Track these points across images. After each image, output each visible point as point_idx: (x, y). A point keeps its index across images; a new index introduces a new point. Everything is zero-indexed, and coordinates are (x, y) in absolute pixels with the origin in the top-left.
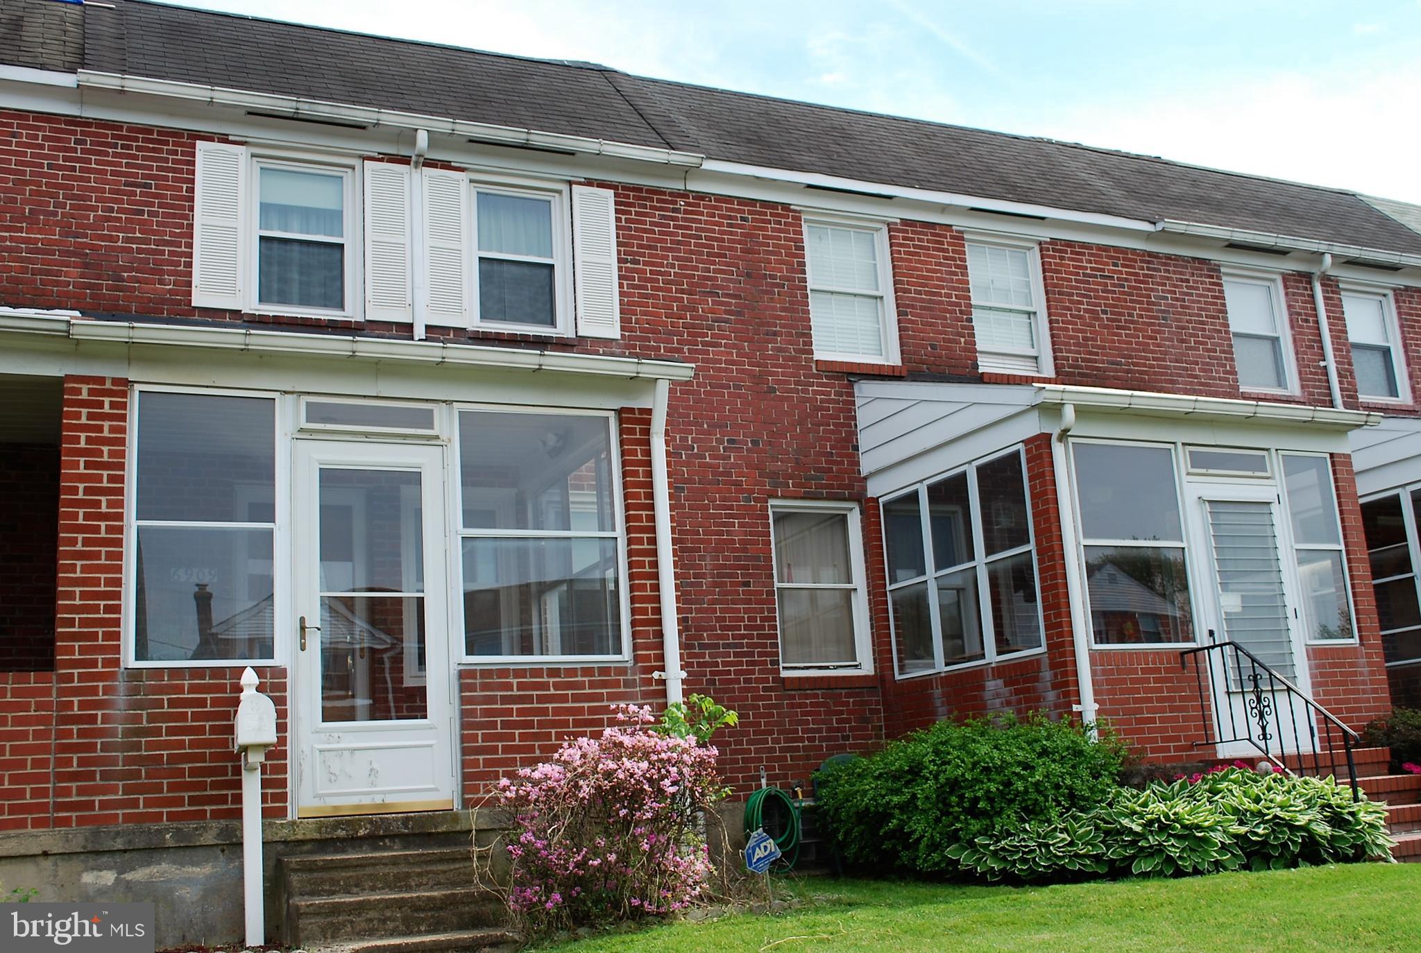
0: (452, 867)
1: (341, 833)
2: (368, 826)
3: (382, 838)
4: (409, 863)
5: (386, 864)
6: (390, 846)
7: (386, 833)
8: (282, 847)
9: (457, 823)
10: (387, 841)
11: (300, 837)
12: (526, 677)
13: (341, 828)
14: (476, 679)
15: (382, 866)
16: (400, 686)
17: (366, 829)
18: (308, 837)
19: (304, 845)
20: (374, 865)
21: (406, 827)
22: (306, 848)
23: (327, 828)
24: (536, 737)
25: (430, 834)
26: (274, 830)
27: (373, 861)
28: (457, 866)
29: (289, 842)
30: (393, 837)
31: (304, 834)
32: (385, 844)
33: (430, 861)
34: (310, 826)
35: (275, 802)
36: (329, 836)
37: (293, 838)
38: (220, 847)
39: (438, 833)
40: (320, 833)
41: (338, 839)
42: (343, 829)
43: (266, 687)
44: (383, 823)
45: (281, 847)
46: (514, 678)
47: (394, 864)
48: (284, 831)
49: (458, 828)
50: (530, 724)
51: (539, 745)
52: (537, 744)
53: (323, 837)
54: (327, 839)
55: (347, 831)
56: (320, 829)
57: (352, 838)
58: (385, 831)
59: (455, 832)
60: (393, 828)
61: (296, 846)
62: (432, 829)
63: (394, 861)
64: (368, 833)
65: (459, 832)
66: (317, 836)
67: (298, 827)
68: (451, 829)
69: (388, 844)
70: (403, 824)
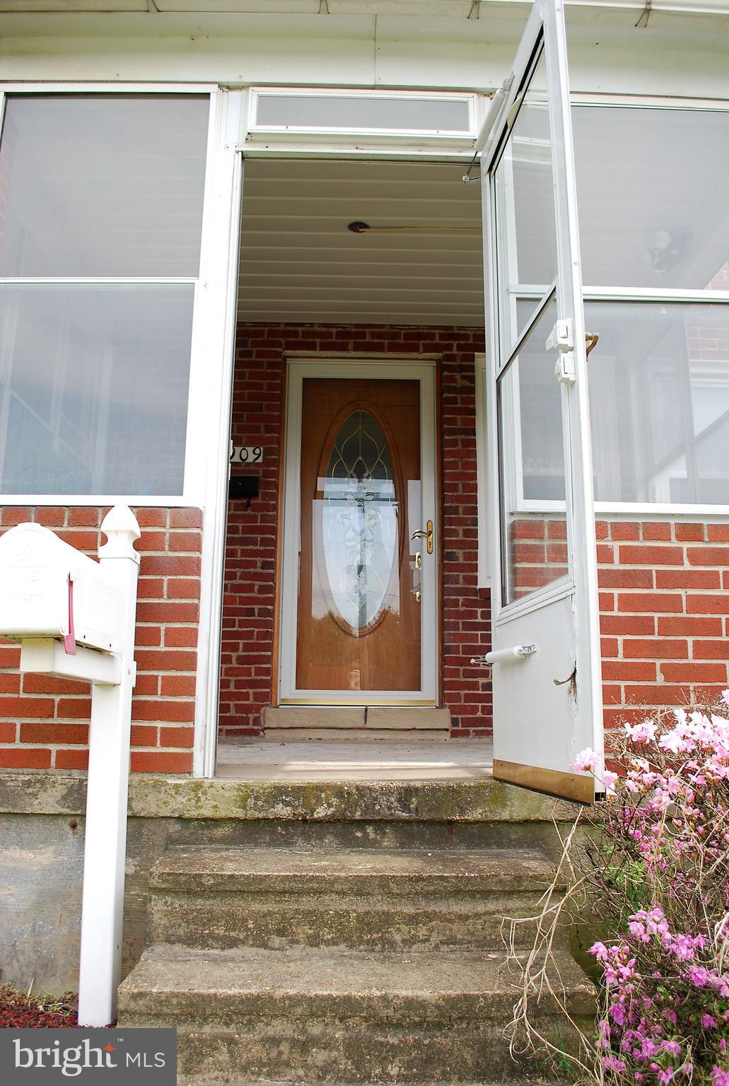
0: (481, 908)
1: (283, 811)
2: (335, 801)
3: (362, 824)
4: (390, 894)
5: (342, 893)
6: (375, 841)
7: (368, 817)
8: (178, 827)
9: (504, 806)
10: (370, 829)
11: (207, 812)
12: (637, 539)
13: (283, 801)
14: (542, 538)
15: (334, 896)
16: (474, 586)
17: (330, 805)
18: (222, 813)
19: (217, 826)
20: (319, 892)
21: (405, 807)
22: (219, 832)
23: (256, 798)
24: (657, 649)
25: (451, 823)
26: (162, 796)
27: (316, 886)
28: (491, 906)
29: (190, 820)
30: (380, 824)
31: (216, 807)
32: (366, 835)
33: (434, 893)
34: (227, 794)
35: (168, 746)
36: (261, 816)
37: (194, 813)
38: (70, 819)
39: (467, 823)
40: (244, 808)
41: (278, 820)
42: (287, 804)
43: (163, 542)
44: (362, 796)
45: (175, 828)
46: (615, 539)
47: (359, 893)
48: (180, 799)
49: (505, 815)
50: (645, 625)
51: (662, 665)
52: (658, 662)
53: (249, 816)
54: (258, 820)
55: (295, 807)
56: (244, 800)
57: (305, 821)
58: (364, 812)
59: (499, 822)
60: (382, 808)
61: (202, 828)
62: (453, 813)
63: (360, 887)
64: (333, 815)
65: (506, 822)
66: (240, 813)
67: (205, 793)
68: (491, 817)
69: (372, 836)
70: (399, 801)
